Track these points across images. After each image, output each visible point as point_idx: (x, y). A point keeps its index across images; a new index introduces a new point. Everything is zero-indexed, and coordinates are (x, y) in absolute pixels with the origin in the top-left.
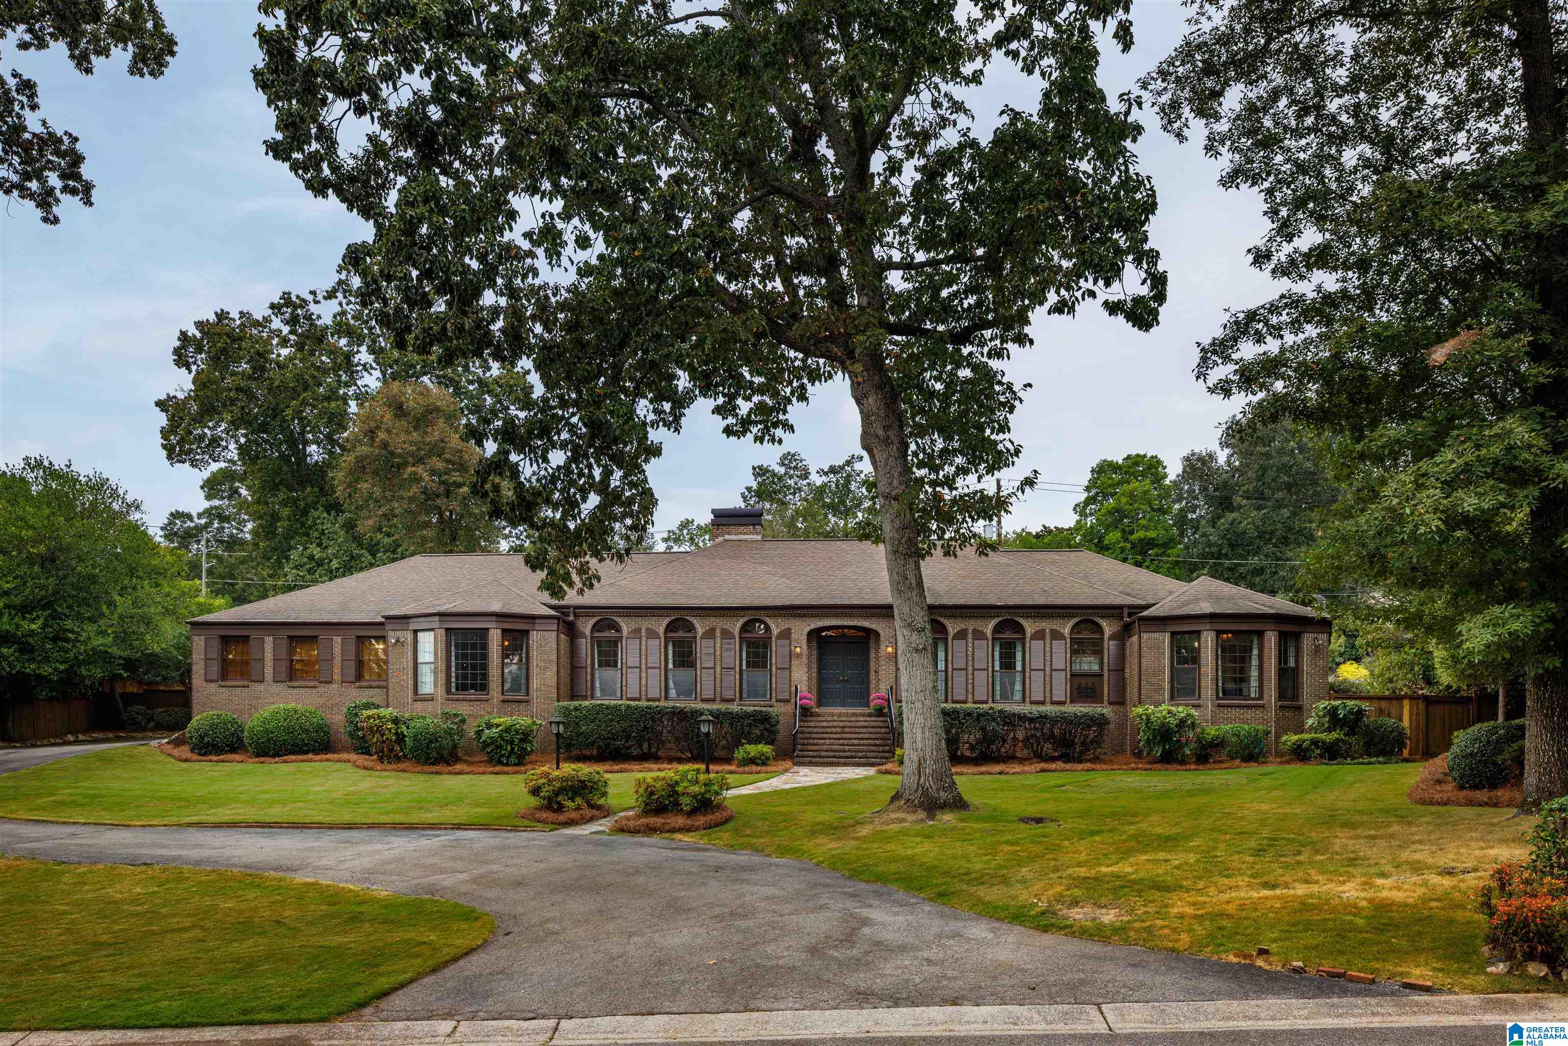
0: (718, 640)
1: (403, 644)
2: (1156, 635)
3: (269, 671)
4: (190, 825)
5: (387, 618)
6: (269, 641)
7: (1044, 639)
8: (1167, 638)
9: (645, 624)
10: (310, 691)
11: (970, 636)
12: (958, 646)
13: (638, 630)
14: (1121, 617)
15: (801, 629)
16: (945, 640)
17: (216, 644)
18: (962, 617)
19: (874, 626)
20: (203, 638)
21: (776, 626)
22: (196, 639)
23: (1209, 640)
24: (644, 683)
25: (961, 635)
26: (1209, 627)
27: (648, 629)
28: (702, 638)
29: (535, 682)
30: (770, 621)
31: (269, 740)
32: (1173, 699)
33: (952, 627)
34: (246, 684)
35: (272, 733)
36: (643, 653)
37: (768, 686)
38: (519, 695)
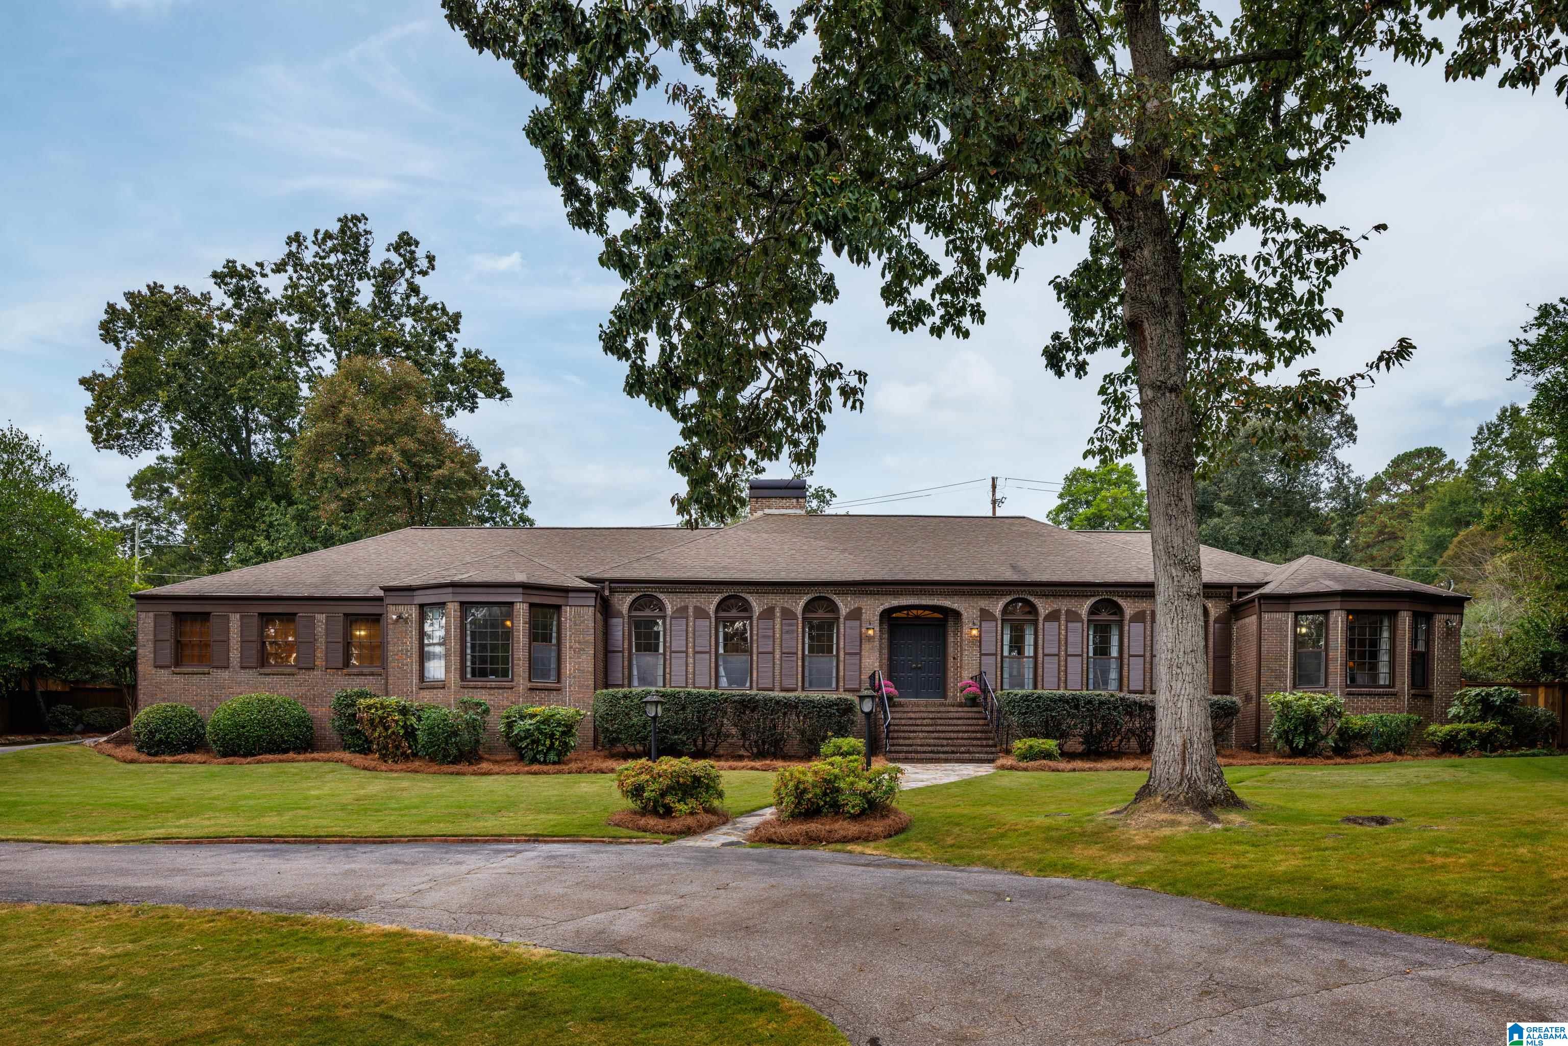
0: (778, 621)
1: (406, 621)
2: (1278, 615)
3: (235, 655)
4: (156, 840)
5: (386, 589)
6: (235, 620)
7: (1144, 622)
8: (1290, 618)
9: (693, 601)
10: (286, 679)
11: (1063, 618)
12: (1050, 629)
13: (686, 608)
14: (1229, 597)
15: (873, 608)
16: (1035, 623)
17: (169, 624)
18: (1055, 595)
19: (955, 606)
20: (151, 615)
21: (844, 605)
22: (143, 615)
23: (1338, 621)
24: (690, 670)
25: (1053, 616)
26: (1338, 605)
27: (696, 608)
28: (759, 618)
29: (568, 667)
30: (837, 600)
31: (239, 736)
32: (1295, 687)
33: (1044, 607)
34: (206, 670)
35: (244, 727)
36: (690, 635)
37: (834, 675)
38: (550, 683)
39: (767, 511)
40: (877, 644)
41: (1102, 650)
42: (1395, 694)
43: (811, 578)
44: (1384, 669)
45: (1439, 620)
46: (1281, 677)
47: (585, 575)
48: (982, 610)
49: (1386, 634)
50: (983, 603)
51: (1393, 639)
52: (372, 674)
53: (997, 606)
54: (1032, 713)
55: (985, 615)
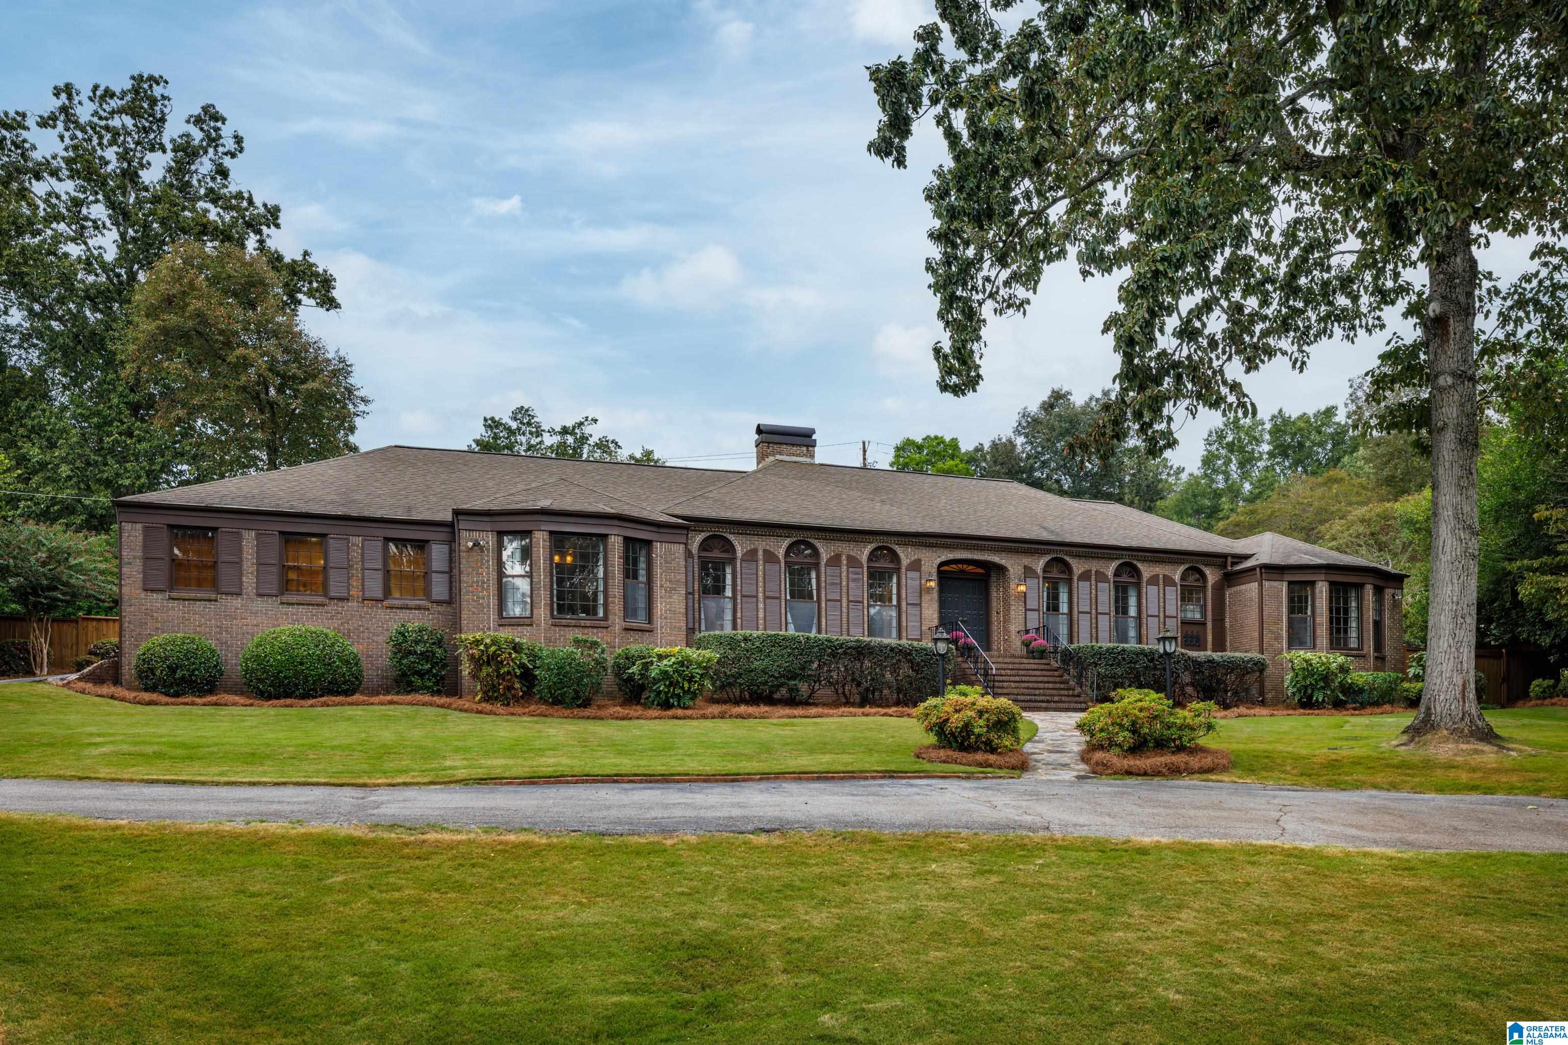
0: (844, 568)
1: (482, 549)
2: (1275, 584)
3: (249, 581)
5: (457, 513)
6: (249, 540)
7: (1158, 585)
8: (1284, 586)
9: (762, 544)
10: (313, 609)
11: (1093, 577)
12: (1083, 589)
13: (754, 552)
14: (1224, 566)
15: (932, 560)
16: (1069, 582)
17: (160, 536)
18: (1086, 557)
19: (1003, 562)
20: (139, 526)
21: (906, 555)
22: (127, 527)
23: (1322, 589)
24: (761, 615)
25: (1085, 576)
26: (1323, 577)
27: (765, 551)
28: (826, 565)
29: (660, 607)
30: (899, 550)
31: (297, 674)
32: (1290, 647)
33: (1078, 566)
34: (213, 596)
35: (301, 664)
36: (761, 579)
37: (894, 624)
38: (640, 621)
39: (778, 457)
40: (935, 595)
41: (1121, 608)
42: (1364, 656)
43: (876, 527)
44: (1353, 634)
45: (1388, 592)
46: (1278, 638)
48: (1025, 567)
49: (1354, 604)
50: (1026, 560)
51: (1360, 608)
52: (419, 608)
53: (1039, 564)
54: (1119, 664)
55: (1029, 572)
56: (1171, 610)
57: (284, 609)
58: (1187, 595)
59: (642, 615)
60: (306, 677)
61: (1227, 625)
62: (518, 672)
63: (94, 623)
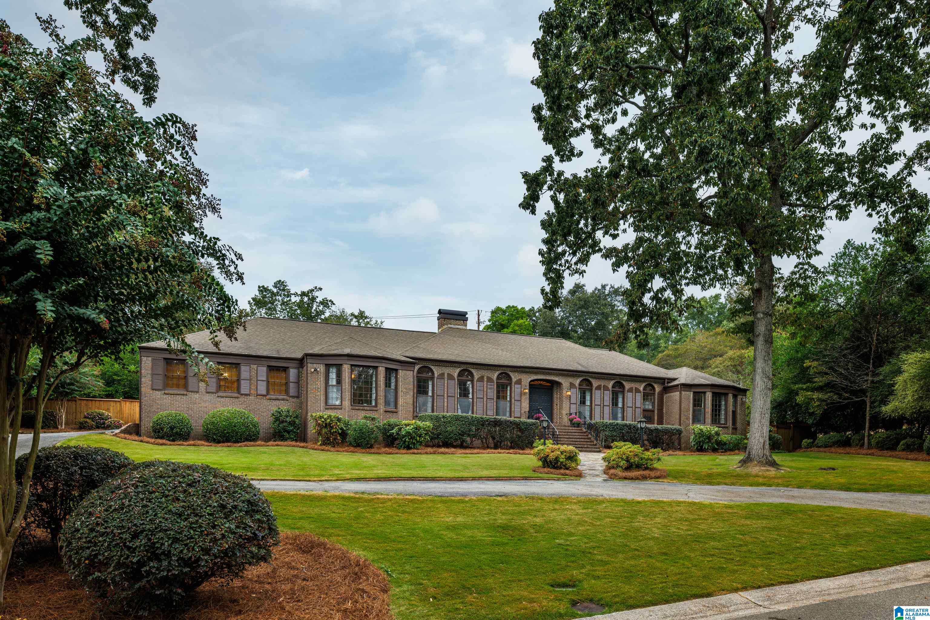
0: (485, 383)
1: (318, 372)
2: (688, 393)
3: (202, 385)
5: (307, 355)
7: (632, 392)
8: (691, 394)
9: (447, 371)
11: (602, 388)
12: (597, 394)
13: (443, 374)
14: (664, 383)
15: (527, 379)
16: (591, 390)
17: (162, 364)
18: (599, 378)
19: (560, 381)
20: (150, 359)
21: (515, 377)
22: (144, 359)
23: (709, 396)
24: (446, 405)
25: (599, 388)
26: (709, 390)
27: (448, 374)
28: (477, 381)
29: (401, 401)
30: (511, 374)
31: (233, 431)
32: (693, 422)
33: (595, 383)
34: (185, 393)
36: (446, 387)
37: (508, 410)
38: (391, 408)
39: (449, 326)
40: (528, 396)
41: (615, 403)
42: (727, 428)
43: (501, 363)
44: (723, 417)
45: (739, 397)
46: (688, 419)
47: (408, 355)
48: (571, 383)
49: (723, 403)
50: (571, 380)
51: (726, 405)
52: (283, 400)
53: (577, 382)
54: (615, 430)
55: (572, 385)
56: (638, 404)
57: (219, 399)
58: (646, 396)
59: (392, 404)
60: (237, 433)
61: (664, 411)
62: (340, 431)
63: (85, 402)
